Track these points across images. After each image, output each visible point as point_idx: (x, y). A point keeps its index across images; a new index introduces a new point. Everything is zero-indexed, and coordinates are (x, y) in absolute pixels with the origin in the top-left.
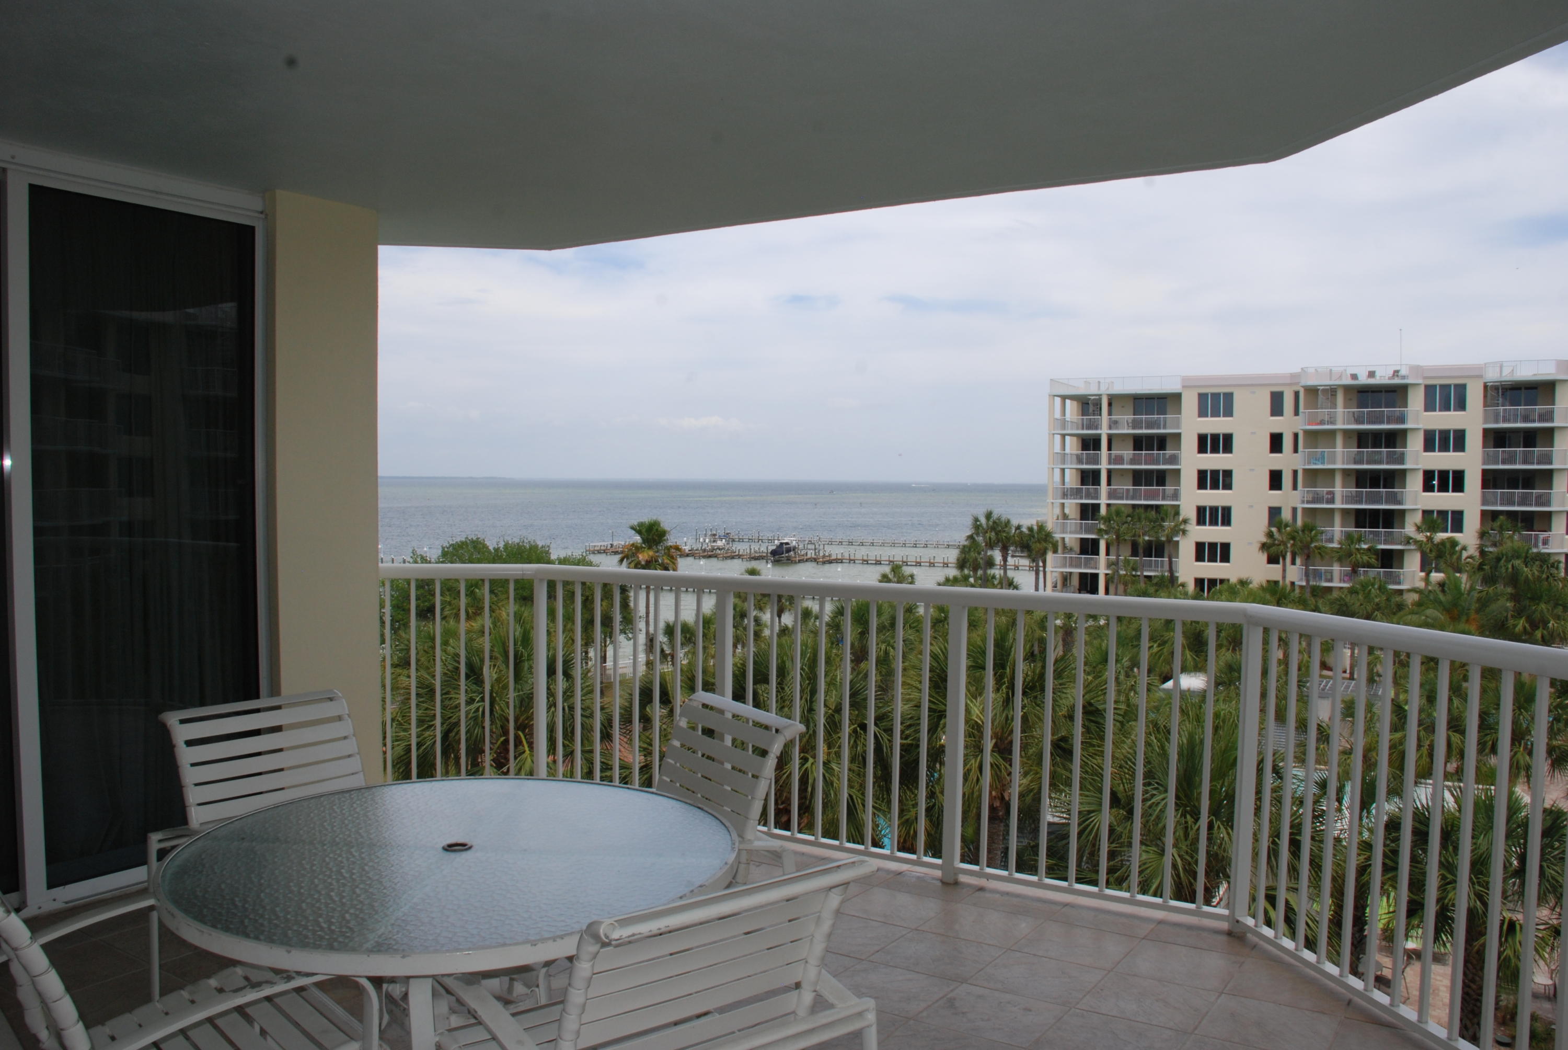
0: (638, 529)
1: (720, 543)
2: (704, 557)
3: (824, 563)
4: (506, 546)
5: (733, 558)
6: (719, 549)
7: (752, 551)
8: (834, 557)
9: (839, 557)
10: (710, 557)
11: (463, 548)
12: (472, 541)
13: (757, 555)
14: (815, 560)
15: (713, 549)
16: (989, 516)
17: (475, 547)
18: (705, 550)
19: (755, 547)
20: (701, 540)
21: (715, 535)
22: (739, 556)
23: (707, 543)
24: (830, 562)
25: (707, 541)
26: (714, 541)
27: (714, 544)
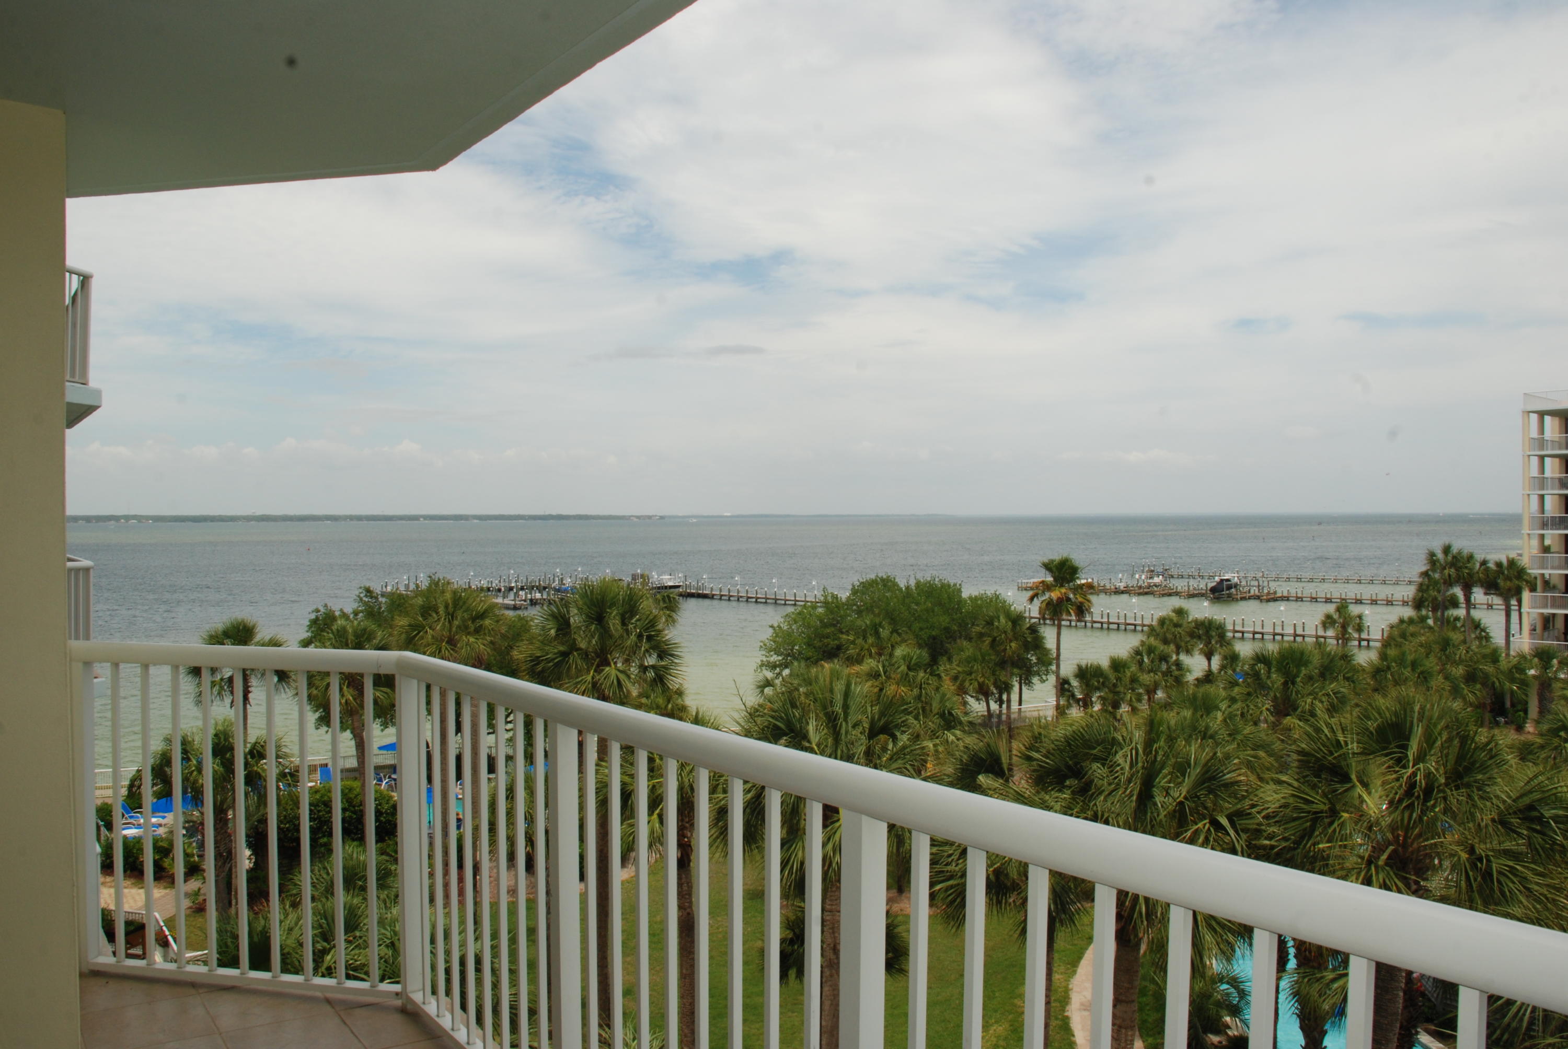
0: (1048, 566)
1: (1157, 580)
2: (1139, 594)
3: (1268, 601)
4: (918, 584)
5: (1170, 595)
6: (1156, 586)
7: (1191, 588)
8: (1279, 595)
9: (1285, 594)
10: (1146, 593)
11: (873, 587)
12: (882, 580)
13: (1195, 592)
14: (1258, 598)
15: (1149, 586)
16: (1447, 550)
17: (885, 585)
18: (1140, 587)
19: (1193, 583)
20: (1137, 576)
21: (1152, 571)
22: (1177, 594)
23: (1142, 578)
24: (1275, 600)
25: (1143, 577)
26: (1151, 578)
27: (1151, 581)
